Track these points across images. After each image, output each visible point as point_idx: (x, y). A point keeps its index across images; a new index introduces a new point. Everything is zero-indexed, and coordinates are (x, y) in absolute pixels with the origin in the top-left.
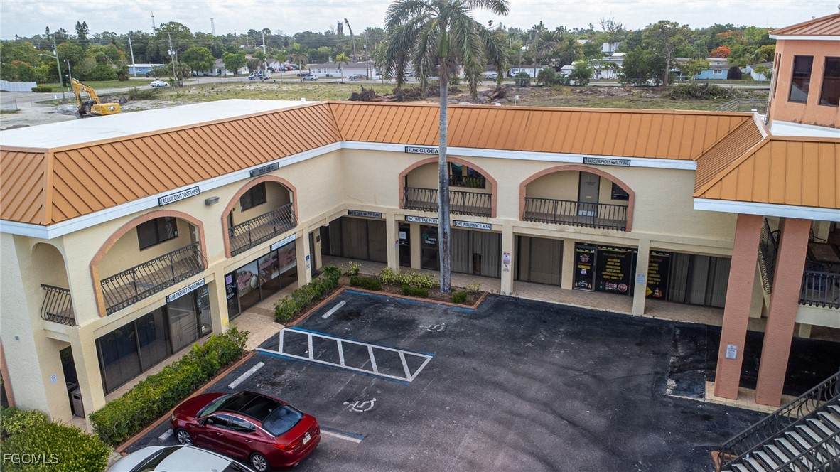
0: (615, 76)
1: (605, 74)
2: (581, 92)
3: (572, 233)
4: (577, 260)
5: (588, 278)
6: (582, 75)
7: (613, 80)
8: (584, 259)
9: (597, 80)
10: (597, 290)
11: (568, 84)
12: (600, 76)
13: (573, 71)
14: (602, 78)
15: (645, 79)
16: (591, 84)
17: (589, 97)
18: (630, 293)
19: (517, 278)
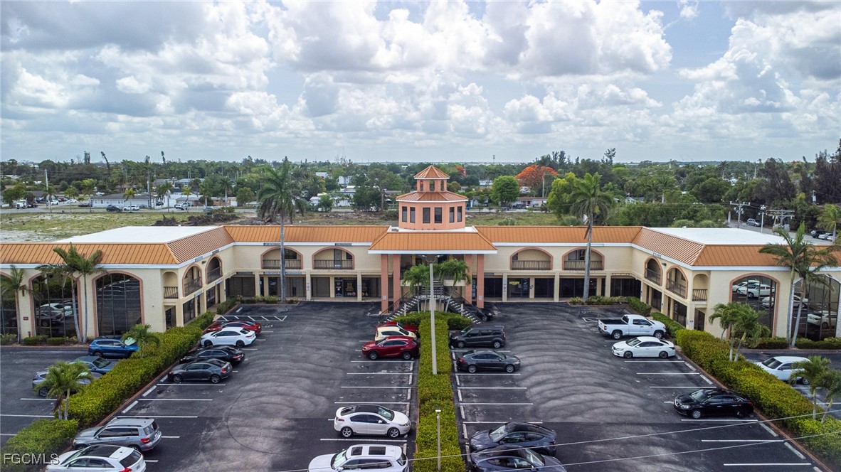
0: (348, 204)
1: (342, 203)
2: (327, 216)
3: (333, 272)
4: (336, 285)
5: (340, 292)
6: (326, 204)
7: (348, 207)
8: (339, 284)
9: (337, 208)
10: (344, 296)
11: (317, 211)
12: (339, 205)
13: (319, 201)
14: (340, 206)
15: (369, 207)
16: (333, 210)
17: (333, 220)
18: (356, 296)
19: (312, 295)
